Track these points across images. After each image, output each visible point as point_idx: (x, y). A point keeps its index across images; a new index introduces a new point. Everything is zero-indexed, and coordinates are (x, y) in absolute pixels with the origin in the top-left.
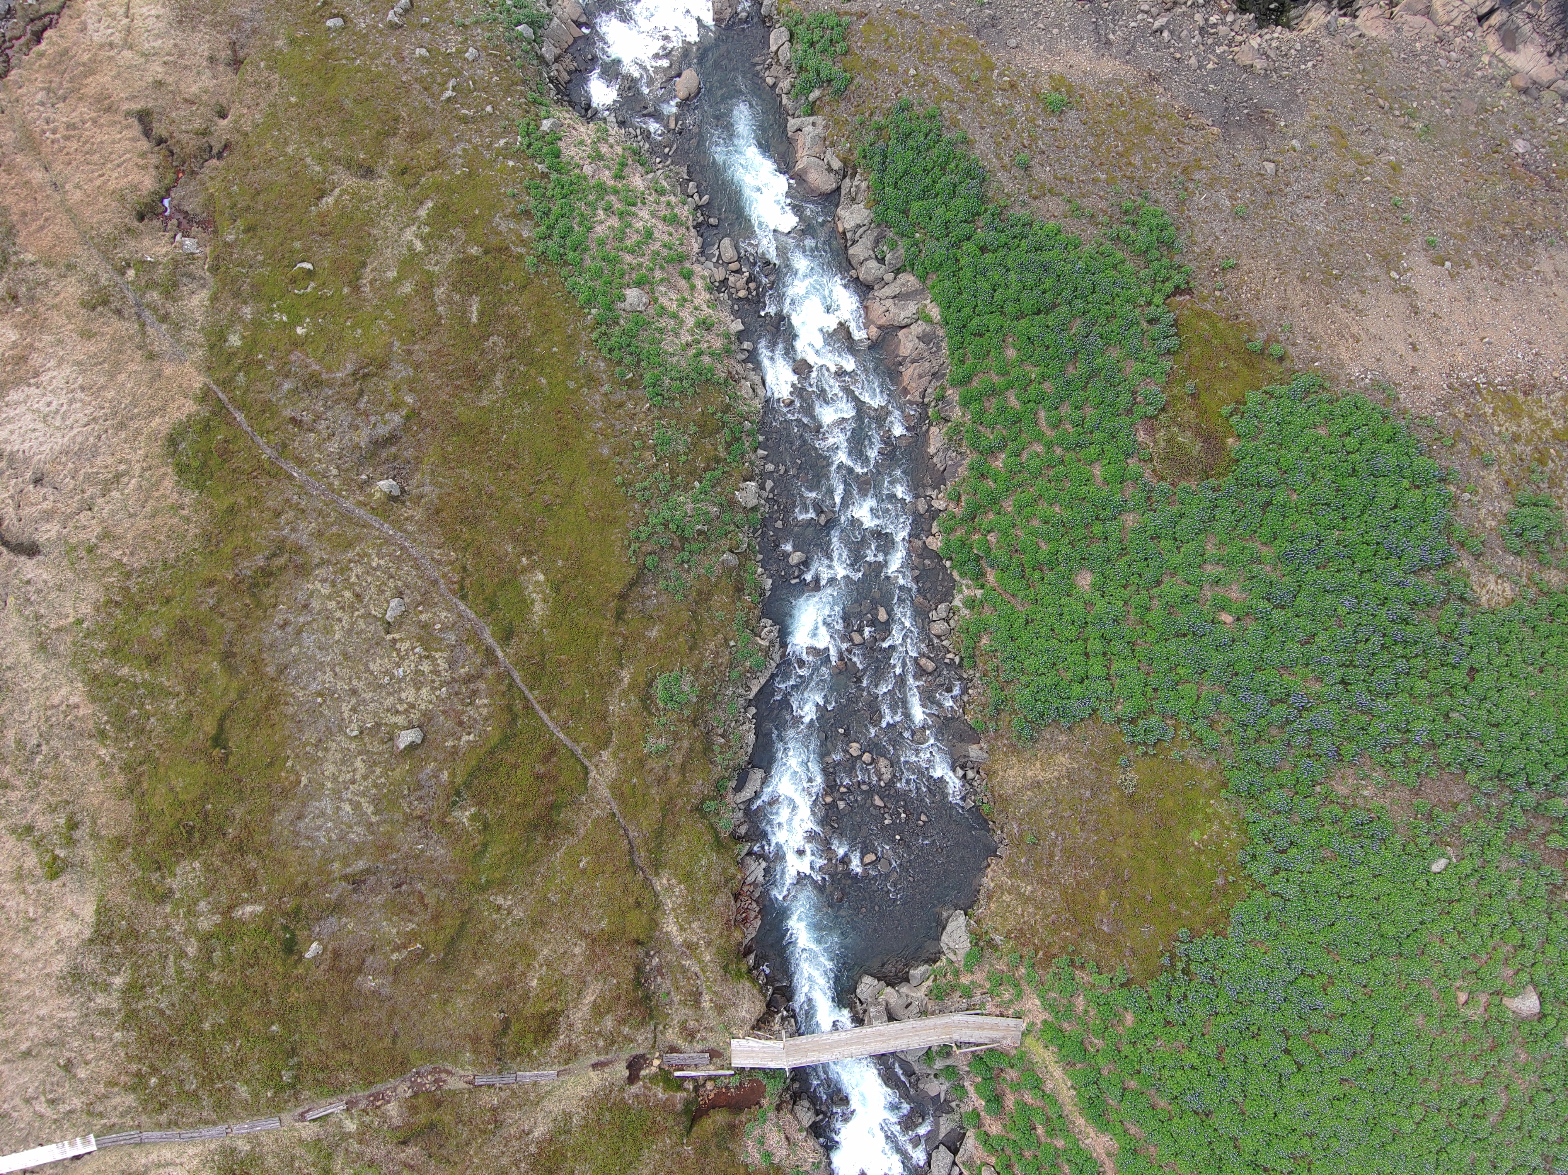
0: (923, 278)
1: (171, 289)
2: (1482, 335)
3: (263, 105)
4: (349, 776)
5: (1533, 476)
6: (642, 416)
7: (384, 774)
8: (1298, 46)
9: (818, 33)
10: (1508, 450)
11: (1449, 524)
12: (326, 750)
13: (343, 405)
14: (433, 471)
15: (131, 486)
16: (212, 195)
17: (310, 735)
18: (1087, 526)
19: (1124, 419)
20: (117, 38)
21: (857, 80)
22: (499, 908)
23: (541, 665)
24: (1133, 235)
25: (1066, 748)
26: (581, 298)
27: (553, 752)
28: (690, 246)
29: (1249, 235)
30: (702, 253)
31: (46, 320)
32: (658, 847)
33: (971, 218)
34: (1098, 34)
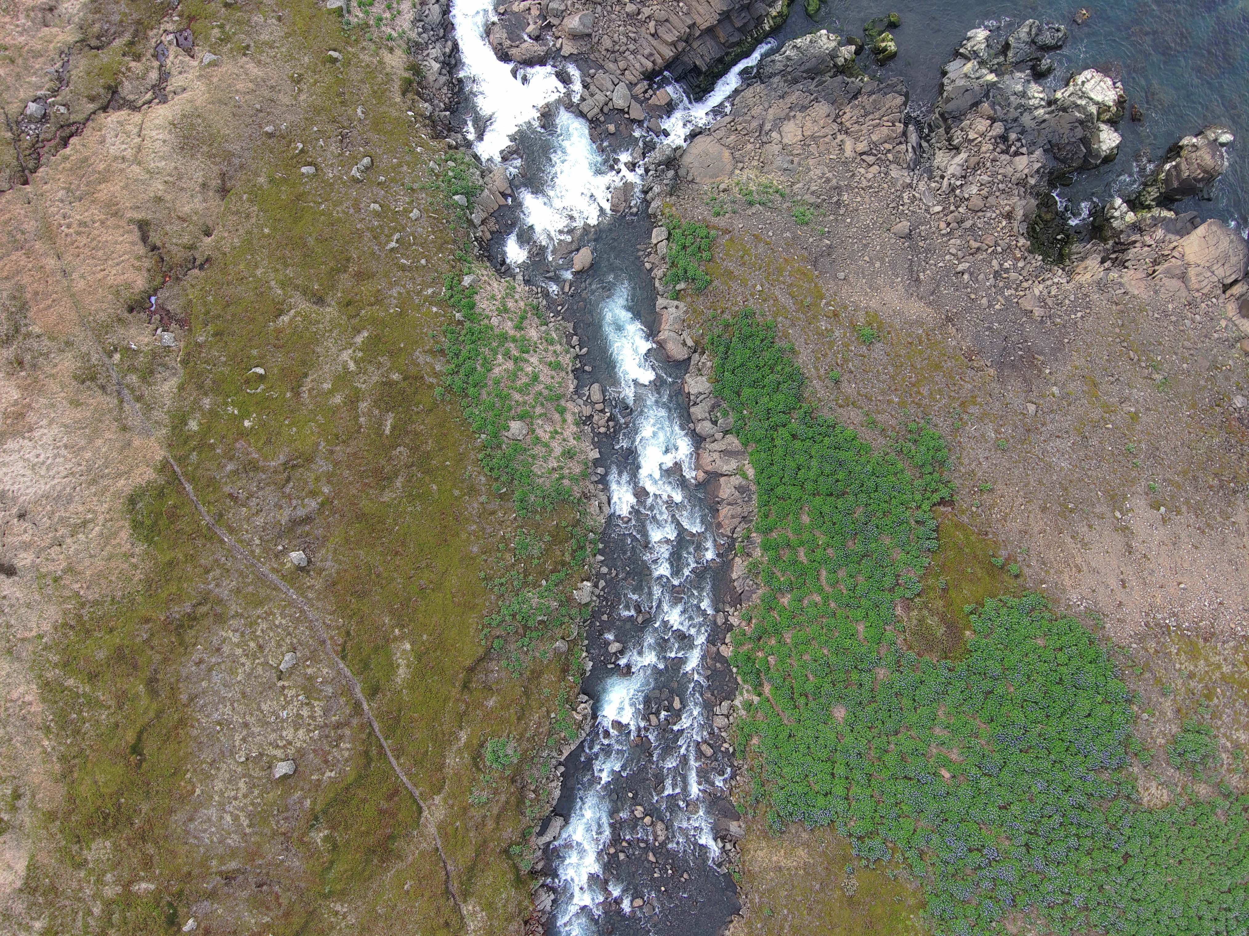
0: (745, 444)
1: (147, 375)
2: (1180, 580)
3: (241, 231)
4: (233, 793)
5: (1200, 709)
6: (509, 523)
7: (261, 795)
8: (1072, 298)
9: (690, 239)
10: (1183, 684)
11: (1129, 736)
12: (218, 769)
13: (272, 487)
14: (336, 550)
15: (94, 533)
16: (191, 301)
17: (207, 755)
18: (847, 671)
19: (887, 596)
20: (129, 154)
21: (715, 283)
22: (337, 913)
23: (397, 720)
24: (913, 451)
25: (806, 844)
26: (474, 425)
27: (396, 792)
28: (567, 387)
29: (1006, 464)
30: (576, 392)
31: (44, 385)
32: (469, 880)
33: (788, 411)
34: (911, 271)
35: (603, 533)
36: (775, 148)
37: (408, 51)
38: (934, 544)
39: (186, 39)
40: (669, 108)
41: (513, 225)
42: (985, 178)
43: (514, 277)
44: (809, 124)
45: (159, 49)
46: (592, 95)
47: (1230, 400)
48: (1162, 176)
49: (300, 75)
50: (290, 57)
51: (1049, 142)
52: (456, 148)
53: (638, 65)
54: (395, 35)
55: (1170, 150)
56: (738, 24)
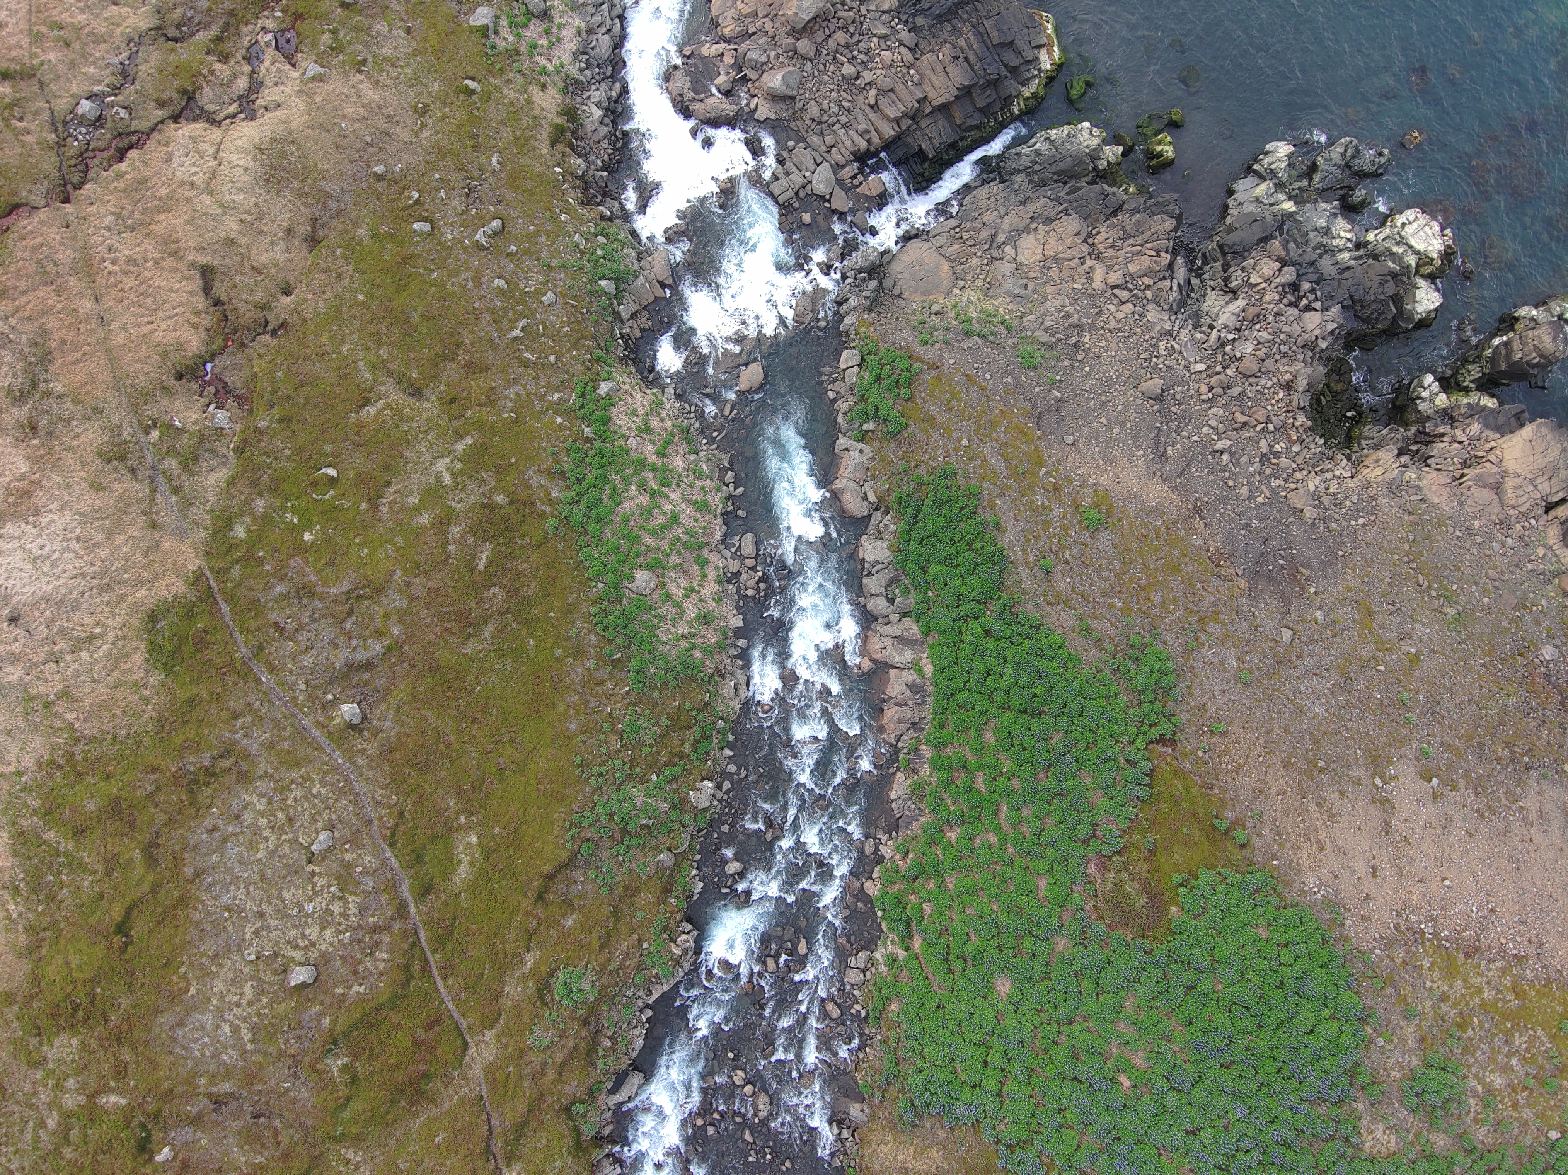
0: (926, 634)
1: (190, 462)
2: (1445, 875)
3: (329, 294)
4: (235, 998)
5: (1449, 1041)
6: (619, 697)
7: (270, 1005)
8: (1355, 499)
9: (887, 369)
10: (1433, 1007)
11: (1357, 1064)
12: (221, 966)
13: (329, 620)
14: (399, 707)
15: (101, 652)
16: (255, 374)
17: (208, 947)
18: (1019, 937)
19: (1079, 848)
20: (200, 179)
21: (912, 429)
22: (348, 1161)
23: (450, 931)
24: (1133, 672)
25: (942, 1145)
26: (590, 571)
27: (438, 1020)
28: (713, 534)
29: (1247, 702)
30: (723, 541)
31: (60, 459)
32: (517, 1140)
33: (983, 600)
34: (1157, 443)
35: (736, 722)
36: (1007, 267)
37: (565, 91)
38: (1144, 792)
39: (288, 41)
40: (881, 201)
41: (670, 324)
42: (1264, 335)
43: (663, 388)
44: (1052, 241)
45: (253, 50)
46: (787, 174)
47: (1537, 649)
48: (1488, 352)
49: (426, 106)
50: (415, 81)
51: (1351, 296)
52: (610, 219)
53: (848, 143)
54: (550, 68)
55: (1502, 320)
56: (980, 104)
